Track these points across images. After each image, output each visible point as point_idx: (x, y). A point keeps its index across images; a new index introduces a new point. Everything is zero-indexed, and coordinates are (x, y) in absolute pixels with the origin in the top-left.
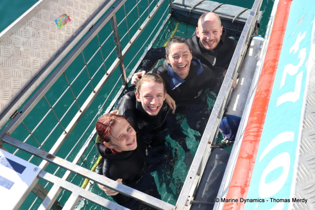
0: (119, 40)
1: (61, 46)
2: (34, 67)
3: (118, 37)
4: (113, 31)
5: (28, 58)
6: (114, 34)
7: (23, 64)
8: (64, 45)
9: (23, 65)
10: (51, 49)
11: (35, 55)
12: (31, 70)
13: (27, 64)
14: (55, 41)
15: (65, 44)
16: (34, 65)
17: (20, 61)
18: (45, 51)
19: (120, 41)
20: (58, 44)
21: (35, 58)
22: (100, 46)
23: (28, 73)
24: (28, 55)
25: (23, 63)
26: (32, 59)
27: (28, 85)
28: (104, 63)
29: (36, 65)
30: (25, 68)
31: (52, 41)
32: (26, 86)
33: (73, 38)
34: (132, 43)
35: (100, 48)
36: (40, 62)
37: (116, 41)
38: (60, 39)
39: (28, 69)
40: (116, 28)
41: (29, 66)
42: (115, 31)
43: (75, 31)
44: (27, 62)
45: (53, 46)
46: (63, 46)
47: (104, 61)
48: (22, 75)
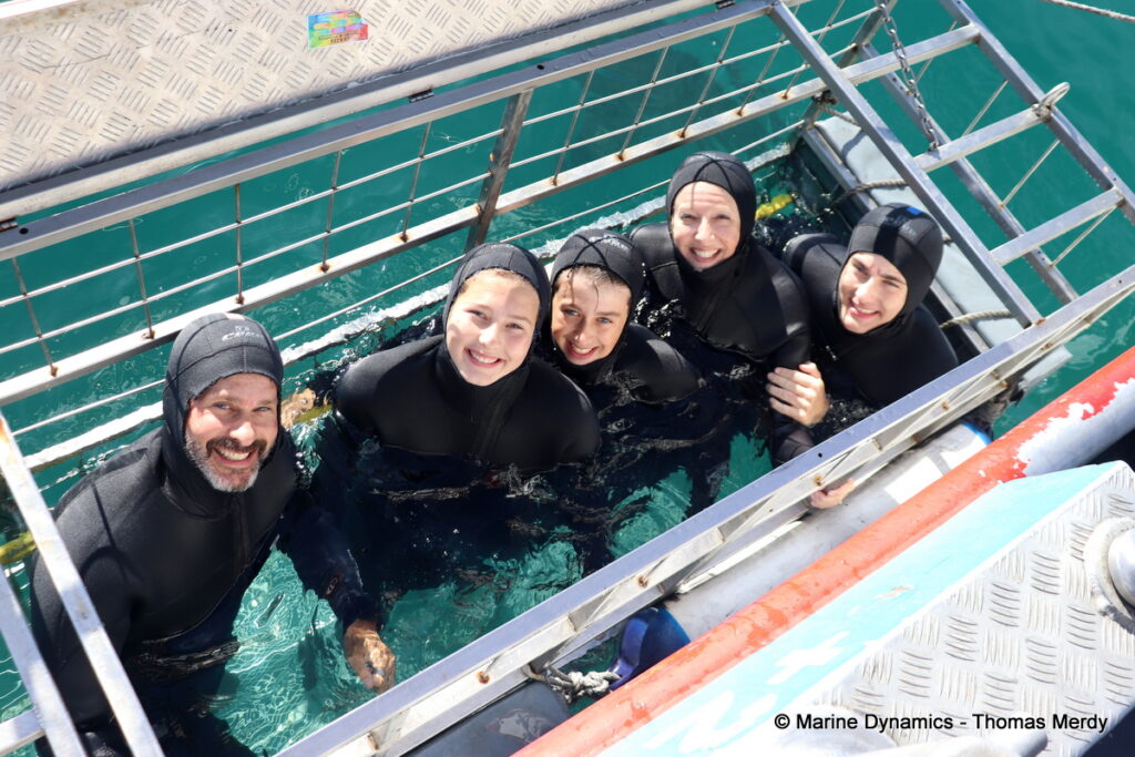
0: (507, 162)
1: (285, 97)
2: (155, 120)
3: (508, 154)
4: (500, 131)
5: (149, 85)
6: (498, 139)
7: (125, 96)
8: (296, 101)
9: (122, 100)
10: (245, 92)
11: (178, 87)
12: (139, 125)
13: (136, 101)
14: (273, 77)
15: (300, 98)
16: (157, 115)
17: (120, 84)
18: (217, 90)
19: (512, 166)
20: (278, 88)
21: (174, 96)
22: (422, 157)
23: (123, 128)
24: (157, 78)
25: (127, 92)
26: (161, 92)
27: (103, 161)
28: (408, 203)
29: (165, 118)
30: (121, 109)
31: (264, 71)
32: (93, 159)
33: (341, 93)
34: (559, 185)
35: (418, 160)
36: (181, 114)
37: (496, 162)
38: (294, 76)
39: (133, 116)
40: (513, 127)
41: (138, 109)
42: (504, 134)
43: (361, 73)
44: (140, 95)
45: (257, 89)
46: (291, 103)
47: (412, 201)
48: (101, 124)
